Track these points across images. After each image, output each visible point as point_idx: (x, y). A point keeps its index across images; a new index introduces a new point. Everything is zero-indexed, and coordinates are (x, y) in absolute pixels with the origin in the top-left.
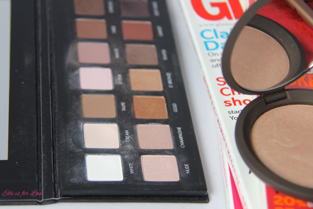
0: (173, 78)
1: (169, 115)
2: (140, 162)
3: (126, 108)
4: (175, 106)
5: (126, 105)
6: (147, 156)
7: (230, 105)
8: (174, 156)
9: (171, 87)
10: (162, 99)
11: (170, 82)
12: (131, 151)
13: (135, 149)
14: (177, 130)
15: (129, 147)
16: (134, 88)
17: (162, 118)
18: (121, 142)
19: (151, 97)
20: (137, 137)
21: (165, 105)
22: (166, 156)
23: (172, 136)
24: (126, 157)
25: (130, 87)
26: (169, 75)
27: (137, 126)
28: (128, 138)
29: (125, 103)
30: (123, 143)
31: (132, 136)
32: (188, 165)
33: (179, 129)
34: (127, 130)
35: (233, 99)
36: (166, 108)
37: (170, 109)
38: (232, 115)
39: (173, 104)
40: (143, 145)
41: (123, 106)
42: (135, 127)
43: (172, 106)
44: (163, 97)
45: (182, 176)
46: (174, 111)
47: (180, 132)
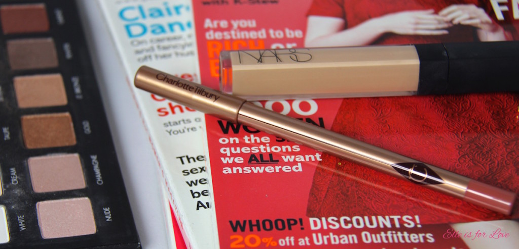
0: (82, 84)
1: (78, 139)
2: (36, 212)
3: (10, 136)
4: (87, 126)
5: (10, 130)
6: (46, 202)
7: (167, 113)
8: (87, 198)
9: (79, 97)
10: (66, 117)
11: (78, 90)
12: (20, 197)
13: (27, 194)
14: (91, 160)
15: (17, 192)
16: (23, 104)
17: (67, 144)
18: (5, 187)
19: (49, 115)
20: (30, 176)
21: (72, 125)
22: (74, 199)
23: (83, 169)
24: (13, 207)
25: (16, 103)
26: (76, 81)
27: (29, 160)
28: (15, 180)
29: (8, 128)
30: (8, 187)
31: (22, 175)
32: (109, 208)
33: (94, 158)
34: (12, 167)
35: (170, 105)
36: (73, 129)
37: (79, 130)
38: (169, 128)
39: (84, 123)
40: (39, 187)
41: (7, 133)
42: (25, 161)
43: (82, 126)
44: (67, 114)
45: (100, 225)
46: (86, 132)
47: (96, 161)
